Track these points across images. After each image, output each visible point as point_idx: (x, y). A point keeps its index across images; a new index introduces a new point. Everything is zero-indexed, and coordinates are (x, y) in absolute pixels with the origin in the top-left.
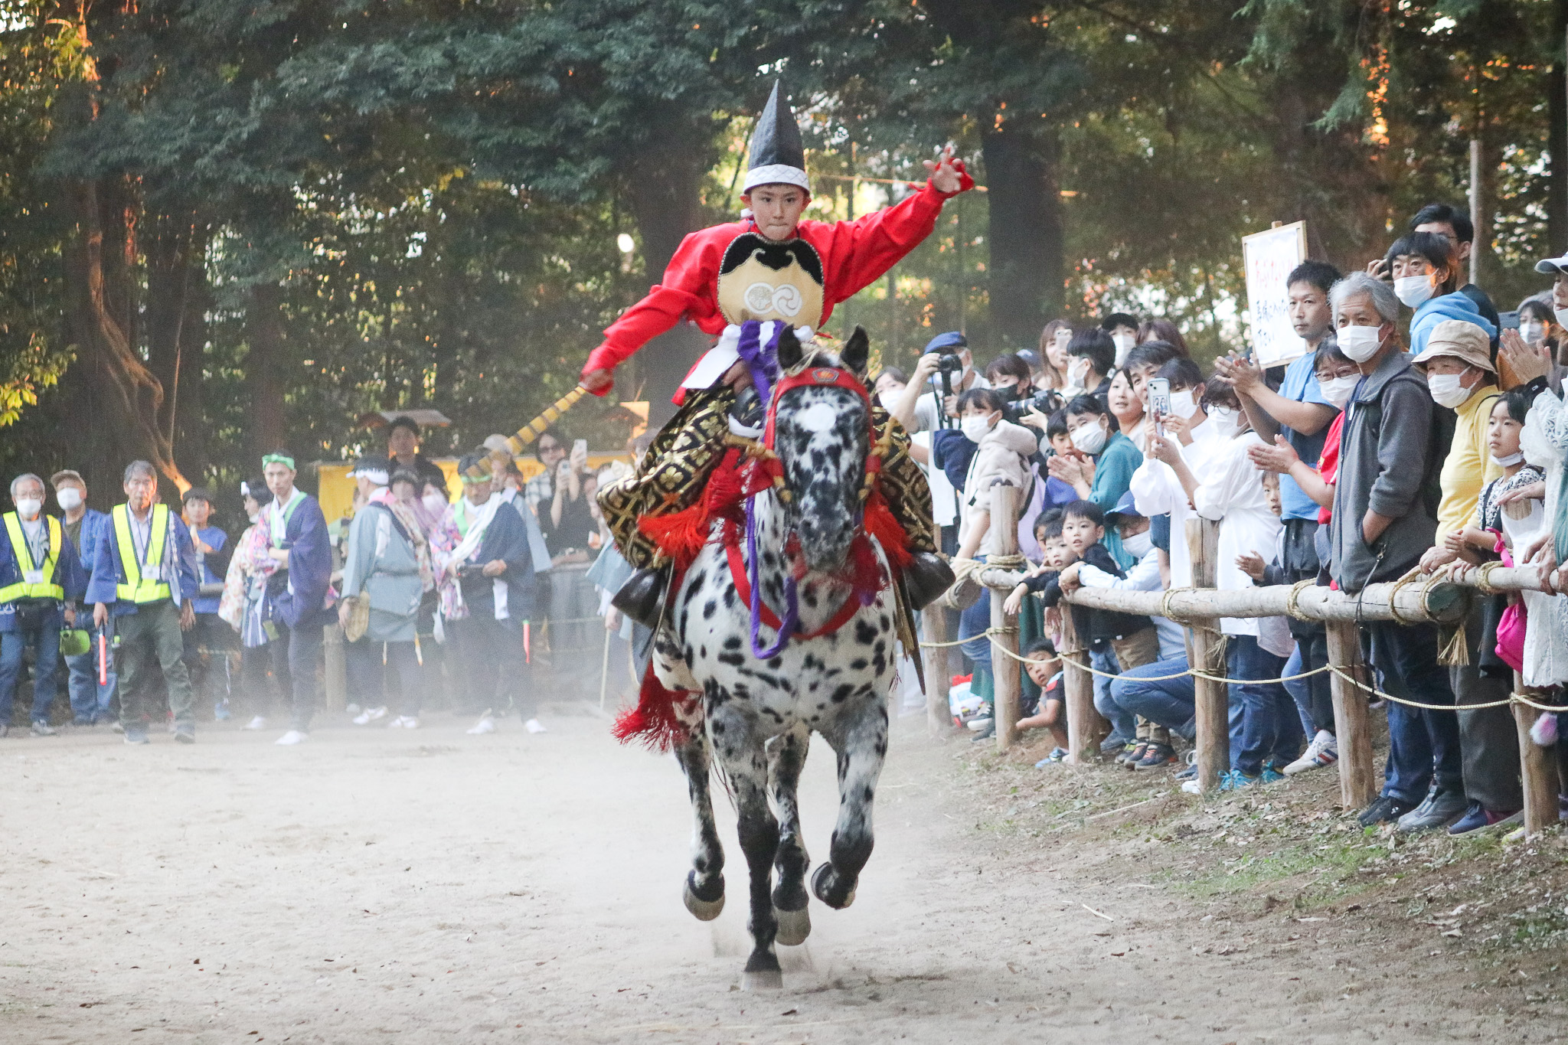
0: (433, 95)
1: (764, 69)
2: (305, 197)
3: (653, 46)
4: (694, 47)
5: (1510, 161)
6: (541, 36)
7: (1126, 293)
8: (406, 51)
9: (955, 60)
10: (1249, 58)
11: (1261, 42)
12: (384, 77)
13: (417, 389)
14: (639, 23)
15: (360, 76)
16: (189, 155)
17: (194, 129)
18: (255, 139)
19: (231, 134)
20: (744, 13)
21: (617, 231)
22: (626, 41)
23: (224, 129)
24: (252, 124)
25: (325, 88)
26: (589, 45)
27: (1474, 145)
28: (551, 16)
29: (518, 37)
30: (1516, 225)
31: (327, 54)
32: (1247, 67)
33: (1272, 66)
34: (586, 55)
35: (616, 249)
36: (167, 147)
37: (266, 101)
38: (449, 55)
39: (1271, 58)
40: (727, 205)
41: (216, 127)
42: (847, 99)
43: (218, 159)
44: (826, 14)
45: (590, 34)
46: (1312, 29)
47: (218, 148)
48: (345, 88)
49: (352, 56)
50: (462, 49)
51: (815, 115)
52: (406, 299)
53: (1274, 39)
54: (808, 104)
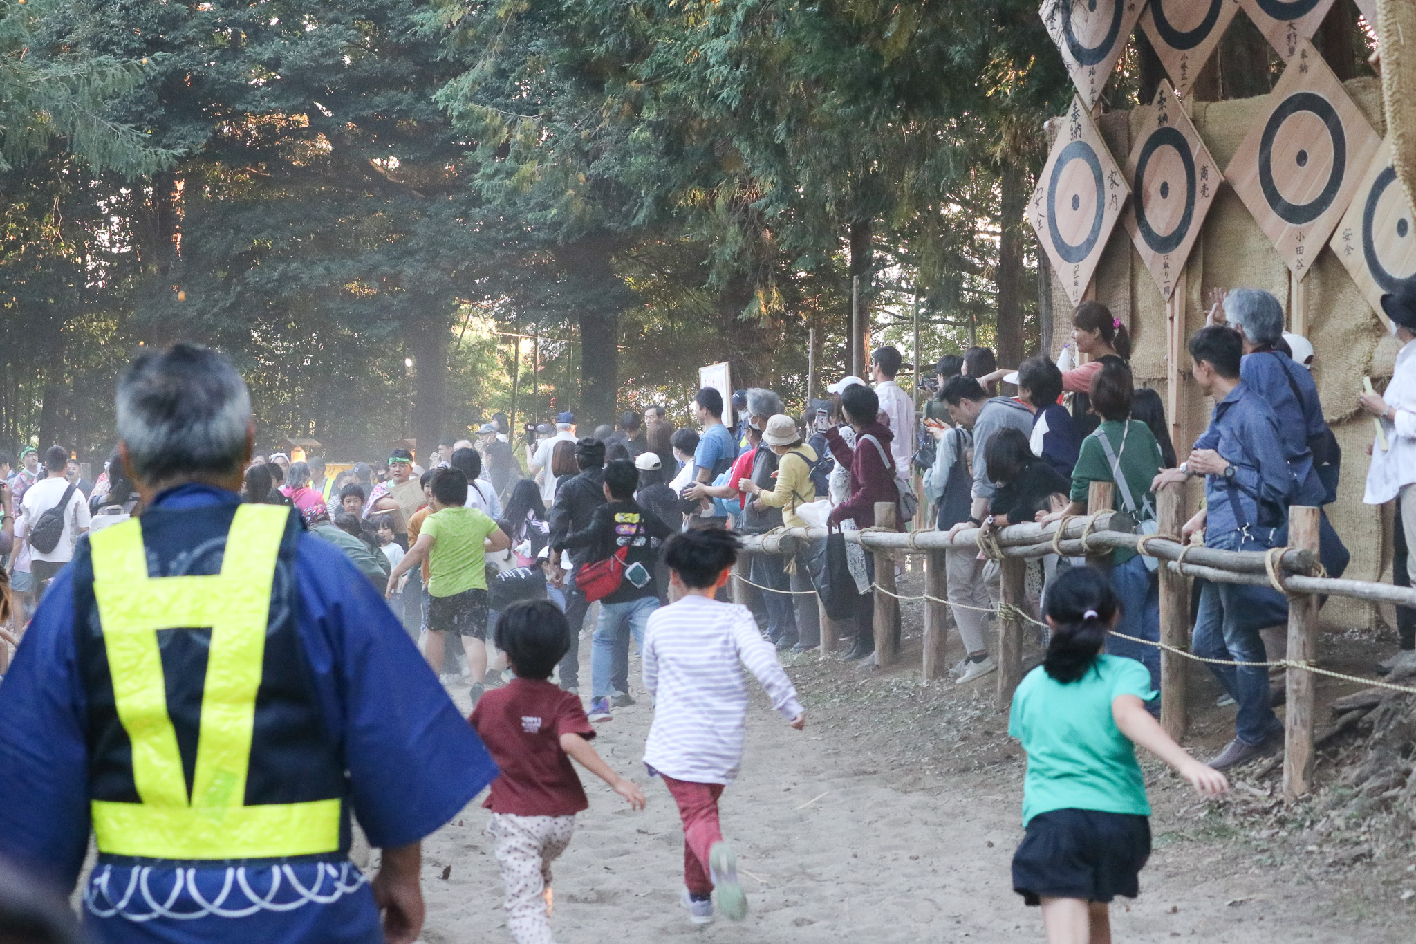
0: (318, 288)
1: (477, 281)
2: (256, 335)
3: (424, 268)
4: (444, 270)
5: (829, 340)
6: (371, 262)
7: (647, 396)
8: (307, 267)
9: (568, 280)
10: (707, 285)
11: (713, 278)
12: (295, 278)
13: (307, 429)
14: (418, 257)
15: (284, 278)
16: (201, 313)
17: (204, 301)
18: (233, 307)
19: (221, 304)
20: (468, 254)
21: (405, 356)
22: (411, 266)
23: (218, 301)
24: (231, 299)
25: (266, 284)
26: (393, 267)
27: (811, 331)
28: (376, 252)
29: (360, 262)
30: (832, 371)
31: (269, 267)
32: (706, 289)
33: (718, 290)
34: (392, 271)
35: (404, 366)
36: (190, 309)
37: (238, 289)
38: (327, 269)
39: (718, 286)
40: (458, 346)
41: (215, 300)
42: (517, 298)
43: (215, 315)
44: (508, 256)
45: (394, 262)
46: (738, 271)
47: (215, 310)
48: (277, 284)
49: (281, 268)
50: (333, 267)
51: (500, 305)
52: (302, 386)
53: (719, 276)
54: (498, 299)
